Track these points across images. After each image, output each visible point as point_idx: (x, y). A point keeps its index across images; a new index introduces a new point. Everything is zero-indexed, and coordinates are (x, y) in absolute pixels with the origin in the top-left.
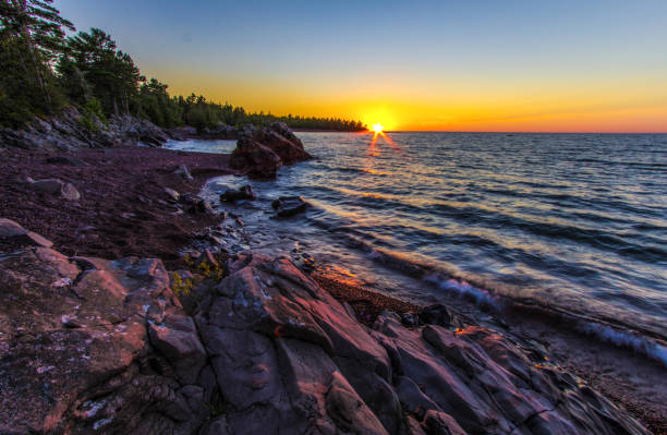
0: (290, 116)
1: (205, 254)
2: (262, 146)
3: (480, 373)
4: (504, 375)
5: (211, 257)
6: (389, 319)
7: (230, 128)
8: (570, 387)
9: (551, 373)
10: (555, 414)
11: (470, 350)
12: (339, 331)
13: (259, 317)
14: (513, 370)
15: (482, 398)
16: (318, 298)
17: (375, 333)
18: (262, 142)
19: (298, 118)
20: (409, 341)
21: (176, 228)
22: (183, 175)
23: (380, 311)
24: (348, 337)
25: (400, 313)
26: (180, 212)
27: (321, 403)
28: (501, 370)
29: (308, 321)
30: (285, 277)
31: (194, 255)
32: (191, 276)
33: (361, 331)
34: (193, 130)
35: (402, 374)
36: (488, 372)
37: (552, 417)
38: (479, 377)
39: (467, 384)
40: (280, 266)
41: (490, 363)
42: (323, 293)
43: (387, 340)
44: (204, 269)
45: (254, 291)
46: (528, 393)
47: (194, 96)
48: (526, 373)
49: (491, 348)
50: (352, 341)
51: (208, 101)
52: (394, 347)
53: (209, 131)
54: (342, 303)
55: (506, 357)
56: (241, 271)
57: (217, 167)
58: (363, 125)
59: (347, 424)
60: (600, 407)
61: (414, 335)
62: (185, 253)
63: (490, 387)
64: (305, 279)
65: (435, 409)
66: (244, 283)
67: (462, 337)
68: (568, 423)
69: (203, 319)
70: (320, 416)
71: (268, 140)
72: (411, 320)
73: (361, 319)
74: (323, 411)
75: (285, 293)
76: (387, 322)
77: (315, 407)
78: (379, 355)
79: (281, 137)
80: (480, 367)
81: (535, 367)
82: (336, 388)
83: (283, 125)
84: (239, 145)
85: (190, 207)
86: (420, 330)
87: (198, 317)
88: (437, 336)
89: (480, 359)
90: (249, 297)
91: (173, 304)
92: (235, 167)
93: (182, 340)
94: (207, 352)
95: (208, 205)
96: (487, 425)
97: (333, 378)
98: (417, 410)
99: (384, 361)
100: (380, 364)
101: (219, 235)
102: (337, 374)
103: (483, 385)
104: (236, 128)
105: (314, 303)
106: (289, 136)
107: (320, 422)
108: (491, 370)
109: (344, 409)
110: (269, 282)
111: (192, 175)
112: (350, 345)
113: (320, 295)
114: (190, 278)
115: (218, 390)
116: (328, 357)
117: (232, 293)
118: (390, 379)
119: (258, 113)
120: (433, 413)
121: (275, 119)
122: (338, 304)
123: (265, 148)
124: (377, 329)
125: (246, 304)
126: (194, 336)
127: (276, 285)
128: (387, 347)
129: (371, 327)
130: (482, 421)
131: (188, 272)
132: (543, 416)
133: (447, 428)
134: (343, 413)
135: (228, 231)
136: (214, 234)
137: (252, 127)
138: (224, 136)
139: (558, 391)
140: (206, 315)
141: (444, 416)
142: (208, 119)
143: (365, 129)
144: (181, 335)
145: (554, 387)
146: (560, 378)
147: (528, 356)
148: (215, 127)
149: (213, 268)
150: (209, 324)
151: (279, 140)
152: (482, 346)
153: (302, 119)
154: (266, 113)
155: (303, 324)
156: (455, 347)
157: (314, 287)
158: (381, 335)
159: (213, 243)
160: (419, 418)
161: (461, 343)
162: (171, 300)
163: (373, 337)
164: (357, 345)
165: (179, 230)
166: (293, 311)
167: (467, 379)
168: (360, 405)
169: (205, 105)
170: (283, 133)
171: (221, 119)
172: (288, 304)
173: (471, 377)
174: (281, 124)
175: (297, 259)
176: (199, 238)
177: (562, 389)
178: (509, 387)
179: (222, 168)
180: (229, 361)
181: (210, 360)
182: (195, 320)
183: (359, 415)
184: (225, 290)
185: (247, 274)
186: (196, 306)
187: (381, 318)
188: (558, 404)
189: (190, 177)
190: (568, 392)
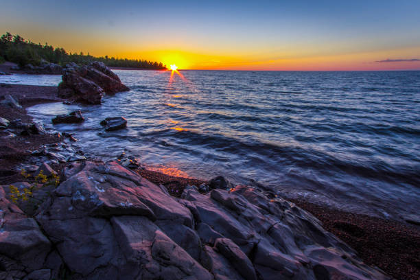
0: (107, 57)
1: (43, 167)
2: (85, 80)
3: (243, 211)
4: (256, 210)
5: (50, 169)
6: (191, 190)
7: (53, 65)
8: (287, 208)
9: (278, 203)
10: (281, 224)
11: (237, 199)
12: (157, 204)
13: (96, 206)
14: (260, 206)
15: (245, 225)
16: (142, 185)
17: (182, 201)
18: (84, 77)
19: (113, 59)
20: (203, 201)
21: (10, 149)
22: (11, 105)
23: (185, 186)
24: (164, 207)
25: (198, 185)
26: (12, 135)
27: (148, 253)
28: (255, 207)
29: (134, 201)
30: (114, 174)
31: (32, 169)
32: (29, 185)
33: (173, 201)
34: (14, 65)
35: (200, 222)
36: (248, 210)
37: (279, 226)
38: (243, 213)
39: (237, 219)
40: (109, 167)
41: (249, 204)
42: (144, 181)
43: (190, 203)
44: (42, 179)
45: (89, 188)
46: (268, 216)
47: (9, 35)
48: (267, 206)
49: (249, 196)
50: (167, 209)
51: (26, 40)
52: (194, 206)
53: (32, 67)
54: (158, 185)
55: (256, 199)
56: (77, 175)
57: (46, 97)
58: (163, 66)
59: (167, 261)
60: (300, 215)
61: (206, 197)
62: (22, 169)
63: (249, 217)
64: (131, 174)
65: (220, 237)
66: (80, 184)
67: (233, 193)
68: (287, 226)
69: (45, 218)
70: (149, 261)
71: (90, 75)
72: (205, 188)
73: (172, 193)
74: (150, 258)
75: (114, 185)
76: (189, 192)
77: (144, 256)
78: (185, 213)
79: (101, 73)
80: (244, 208)
81: (271, 202)
82: (158, 241)
83: (102, 65)
84: (65, 79)
85: (22, 130)
86: (209, 193)
87: (39, 217)
88: (219, 195)
89: (243, 203)
90: (85, 193)
91: (12, 211)
92: (63, 97)
93: (24, 238)
94: (52, 241)
95: (41, 128)
96: (249, 238)
97: (155, 234)
98: (210, 241)
99: (189, 217)
100: (187, 219)
101: (56, 151)
102: (159, 232)
103: (245, 217)
104: (60, 65)
105: (138, 188)
106: (108, 73)
107: (148, 265)
108: (250, 208)
109: (164, 252)
110: (102, 180)
111: (21, 103)
112: (165, 211)
113: (142, 183)
114: (28, 188)
115: (65, 267)
116: (151, 222)
117: (70, 192)
118: (193, 227)
119: (79, 54)
120: (219, 240)
121: (94, 59)
122: (157, 187)
123: (89, 82)
124: (184, 198)
125: (83, 199)
126: (36, 232)
127: (107, 181)
128: (190, 208)
129: (179, 197)
130: (246, 237)
131: (26, 183)
132: (275, 226)
133: (227, 246)
134: (164, 255)
135: (63, 147)
136: (49, 150)
137: (75, 65)
138: (49, 71)
139: (282, 212)
140: (48, 214)
141: (226, 240)
142: (30, 57)
143: (165, 68)
144: (23, 234)
145: (280, 210)
146: (282, 205)
147: (267, 196)
148: (38, 64)
149: (50, 176)
150: (50, 220)
151: (100, 75)
152: (244, 196)
153: (117, 60)
154: (85, 54)
155: (131, 204)
156: (230, 200)
157: (138, 178)
158: (186, 201)
159: (50, 157)
160: (211, 245)
161: (233, 197)
162: (9, 208)
163: (181, 203)
164: (170, 210)
165: (14, 151)
166: (122, 196)
167: (237, 216)
168: (175, 247)
169: (24, 44)
170: (103, 70)
171: (44, 58)
172: (117, 192)
173: (239, 215)
174: (99, 63)
175: (125, 161)
176: (36, 155)
177: (284, 210)
178: (259, 216)
179: (51, 98)
180: (72, 243)
181: (54, 247)
182: (36, 220)
183: (175, 254)
184: (64, 192)
185: (82, 176)
186: (36, 208)
187: (186, 191)
188: (282, 218)
189: (18, 106)
190: (286, 211)
